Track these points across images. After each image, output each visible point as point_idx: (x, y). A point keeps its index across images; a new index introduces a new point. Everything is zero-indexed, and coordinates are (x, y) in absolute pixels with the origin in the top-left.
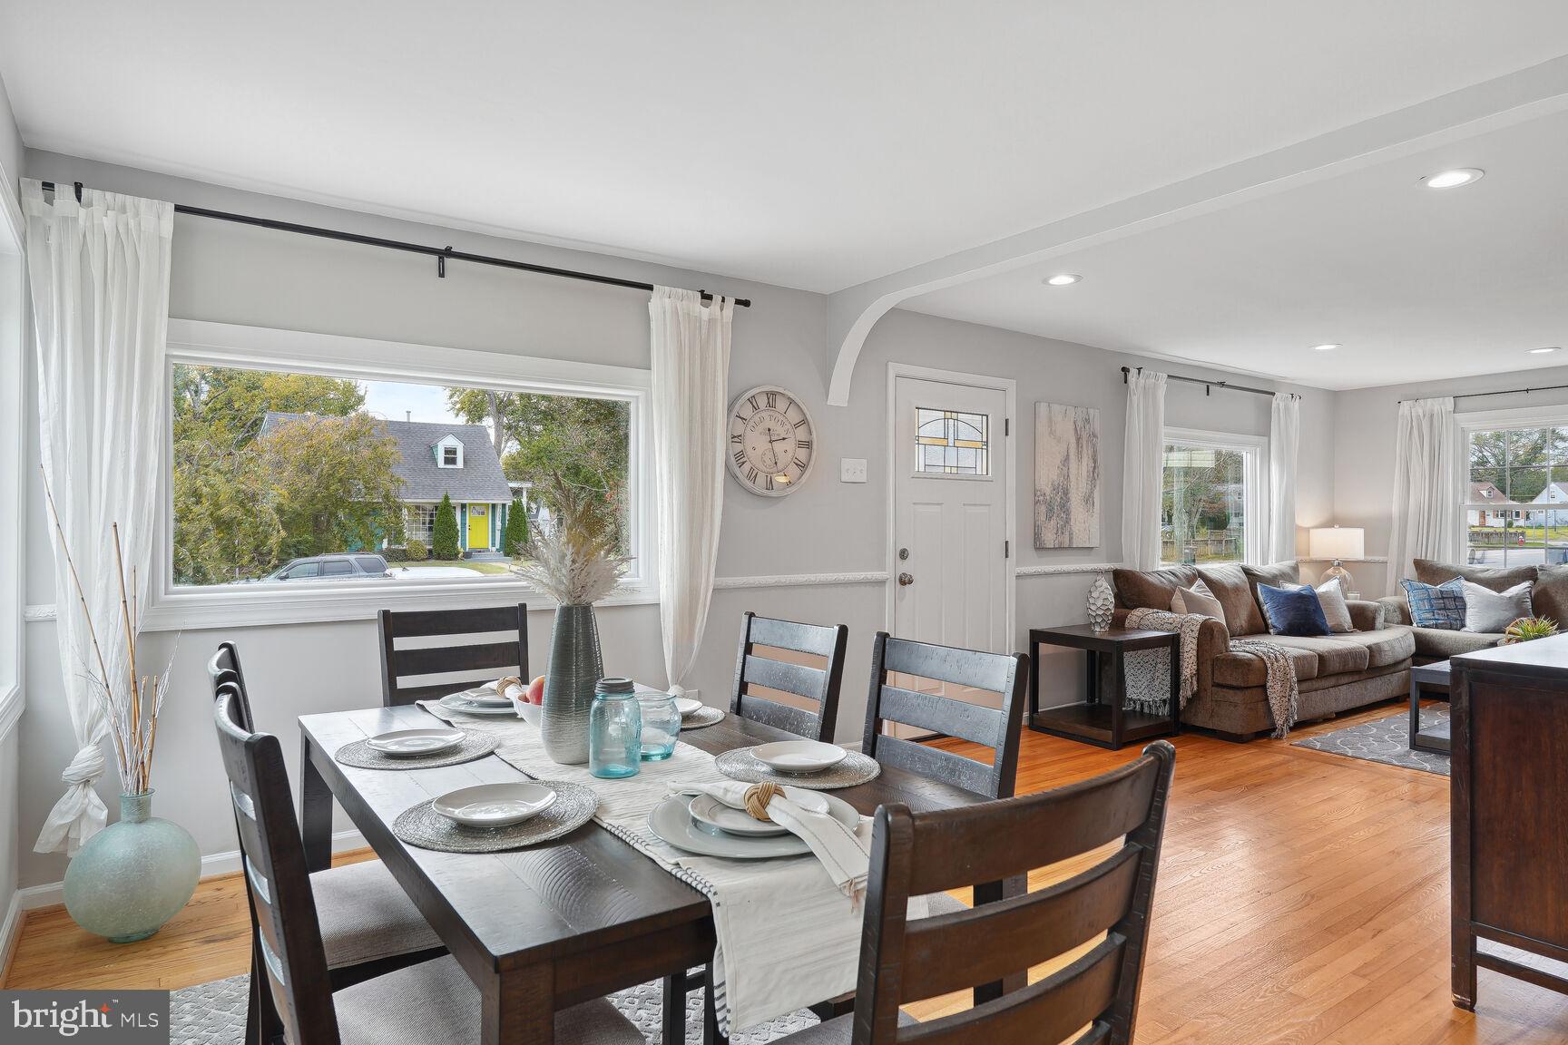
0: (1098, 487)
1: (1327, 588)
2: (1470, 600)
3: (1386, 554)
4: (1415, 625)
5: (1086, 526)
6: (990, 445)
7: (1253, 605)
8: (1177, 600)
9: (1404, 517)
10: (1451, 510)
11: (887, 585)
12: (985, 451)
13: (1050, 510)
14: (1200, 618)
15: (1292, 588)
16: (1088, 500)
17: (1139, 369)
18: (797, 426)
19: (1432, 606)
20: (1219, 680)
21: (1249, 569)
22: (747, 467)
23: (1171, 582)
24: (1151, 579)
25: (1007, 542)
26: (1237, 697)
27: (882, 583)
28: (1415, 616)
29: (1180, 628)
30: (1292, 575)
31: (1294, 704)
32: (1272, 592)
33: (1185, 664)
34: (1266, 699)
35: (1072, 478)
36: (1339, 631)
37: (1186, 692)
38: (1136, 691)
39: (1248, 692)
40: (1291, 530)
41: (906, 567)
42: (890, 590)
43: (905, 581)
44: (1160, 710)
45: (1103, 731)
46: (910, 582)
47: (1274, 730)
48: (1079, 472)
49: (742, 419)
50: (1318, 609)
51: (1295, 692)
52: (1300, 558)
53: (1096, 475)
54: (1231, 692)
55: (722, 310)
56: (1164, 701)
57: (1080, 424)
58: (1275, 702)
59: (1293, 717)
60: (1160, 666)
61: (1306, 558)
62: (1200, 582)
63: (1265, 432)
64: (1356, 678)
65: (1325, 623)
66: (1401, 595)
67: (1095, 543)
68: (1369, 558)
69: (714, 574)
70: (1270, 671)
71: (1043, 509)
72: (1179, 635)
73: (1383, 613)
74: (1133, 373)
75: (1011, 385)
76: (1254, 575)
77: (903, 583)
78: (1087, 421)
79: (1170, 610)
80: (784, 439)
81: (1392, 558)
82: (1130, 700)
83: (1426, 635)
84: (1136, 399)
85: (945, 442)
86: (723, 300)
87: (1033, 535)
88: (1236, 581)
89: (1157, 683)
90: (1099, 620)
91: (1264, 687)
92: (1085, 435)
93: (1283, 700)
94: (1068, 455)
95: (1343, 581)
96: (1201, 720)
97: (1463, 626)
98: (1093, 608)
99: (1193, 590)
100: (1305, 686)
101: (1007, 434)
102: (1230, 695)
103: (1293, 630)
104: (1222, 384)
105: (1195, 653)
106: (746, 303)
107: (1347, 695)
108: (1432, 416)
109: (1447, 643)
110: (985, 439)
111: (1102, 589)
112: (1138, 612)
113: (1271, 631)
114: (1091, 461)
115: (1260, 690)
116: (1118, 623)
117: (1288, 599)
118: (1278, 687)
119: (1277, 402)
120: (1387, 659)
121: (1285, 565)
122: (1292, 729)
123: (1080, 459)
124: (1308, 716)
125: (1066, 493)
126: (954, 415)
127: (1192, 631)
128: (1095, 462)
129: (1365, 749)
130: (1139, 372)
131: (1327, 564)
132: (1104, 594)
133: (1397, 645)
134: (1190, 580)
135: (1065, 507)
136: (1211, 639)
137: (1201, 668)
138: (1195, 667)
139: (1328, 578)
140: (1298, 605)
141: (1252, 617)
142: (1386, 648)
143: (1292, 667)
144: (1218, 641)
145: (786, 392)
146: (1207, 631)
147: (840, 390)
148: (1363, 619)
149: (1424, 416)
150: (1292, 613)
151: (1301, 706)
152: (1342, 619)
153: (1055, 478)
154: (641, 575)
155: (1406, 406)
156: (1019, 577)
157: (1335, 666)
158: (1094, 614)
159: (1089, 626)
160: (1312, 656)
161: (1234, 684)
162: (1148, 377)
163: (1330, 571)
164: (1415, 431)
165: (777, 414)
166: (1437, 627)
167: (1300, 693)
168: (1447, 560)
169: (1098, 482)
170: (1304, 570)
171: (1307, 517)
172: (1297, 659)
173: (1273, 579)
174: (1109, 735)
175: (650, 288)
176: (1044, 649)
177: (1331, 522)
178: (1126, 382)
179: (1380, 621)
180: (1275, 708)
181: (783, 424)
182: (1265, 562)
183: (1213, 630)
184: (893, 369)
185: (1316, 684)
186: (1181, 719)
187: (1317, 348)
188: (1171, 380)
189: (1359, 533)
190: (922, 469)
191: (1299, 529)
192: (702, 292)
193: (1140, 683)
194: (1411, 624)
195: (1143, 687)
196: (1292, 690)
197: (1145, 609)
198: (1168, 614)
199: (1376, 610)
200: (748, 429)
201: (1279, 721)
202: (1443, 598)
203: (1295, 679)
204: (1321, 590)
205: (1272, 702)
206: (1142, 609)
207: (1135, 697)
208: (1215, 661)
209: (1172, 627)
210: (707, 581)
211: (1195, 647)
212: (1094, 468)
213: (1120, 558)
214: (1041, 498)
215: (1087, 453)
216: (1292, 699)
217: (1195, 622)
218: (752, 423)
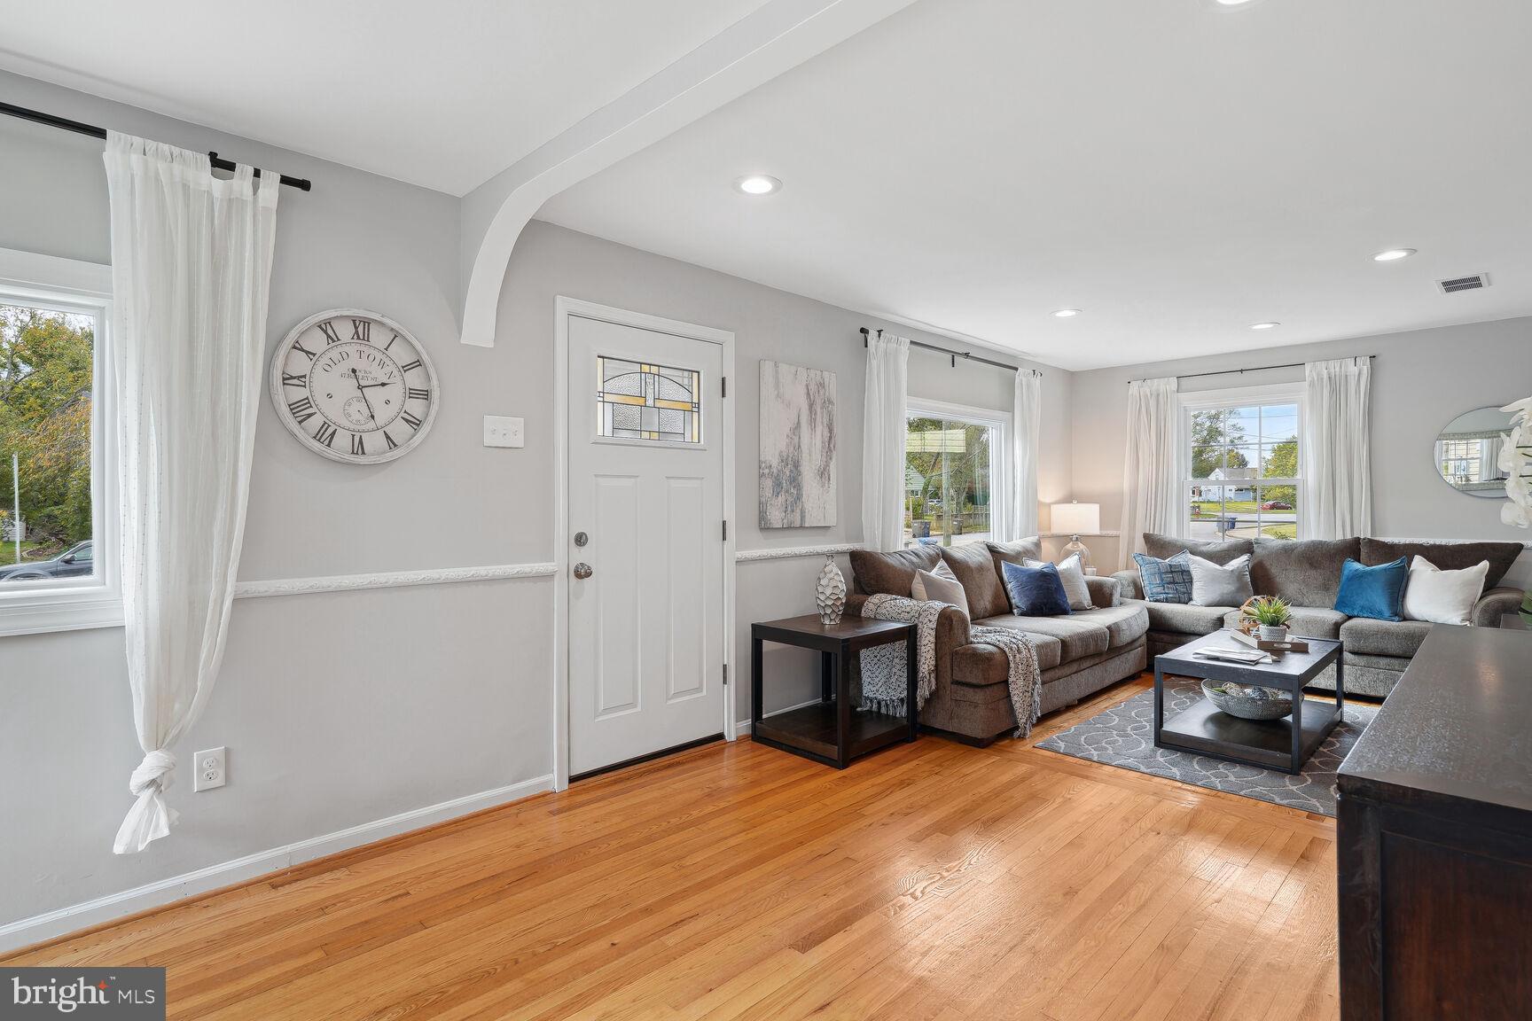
0: (834, 459)
1: (1067, 565)
2: (1196, 574)
3: (1118, 528)
4: (1147, 599)
5: (820, 502)
6: (702, 406)
7: (997, 584)
8: (918, 586)
9: (1134, 492)
10: (1175, 486)
11: (556, 578)
12: (695, 415)
13: (778, 485)
14: (939, 605)
15: (1036, 565)
16: (823, 473)
17: (880, 331)
18: (406, 368)
19: (1162, 580)
20: (958, 677)
21: (993, 547)
22: (315, 423)
23: (912, 563)
24: (891, 561)
25: (724, 523)
26: (978, 697)
27: (549, 577)
28: (1147, 590)
29: (918, 618)
30: (1033, 553)
31: (1037, 699)
32: (1016, 569)
33: (923, 660)
34: (1009, 696)
35: (804, 447)
36: (1078, 610)
37: (923, 692)
38: (873, 689)
39: (988, 691)
40: (1034, 507)
41: (581, 556)
42: (559, 587)
43: (582, 573)
44: (898, 710)
45: (829, 747)
46: (588, 574)
47: (1017, 728)
48: (812, 444)
49: (307, 353)
50: (1059, 588)
51: (1038, 686)
52: (1042, 533)
53: (832, 446)
54: (971, 690)
55: (256, 188)
56: (902, 700)
57: (813, 387)
58: (1016, 698)
59: (1036, 714)
60: (896, 660)
61: (1047, 533)
62: (942, 563)
63: (1009, 408)
64: (1097, 660)
65: (1066, 602)
66: (1132, 568)
67: (831, 521)
68: (1104, 533)
69: (235, 578)
70: (1012, 665)
71: (768, 483)
72: (916, 626)
73: (1119, 589)
74: (872, 335)
75: (729, 338)
76: (999, 553)
77: (579, 575)
78: (821, 385)
79: (910, 596)
80: (383, 385)
81: (1124, 532)
82: (867, 698)
83: (1158, 611)
84: (875, 364)
85: (641, 401)
86: (257, 173)
87: (757, 513)
88: (980, 559)
89: (893, 680)
90: (829, 611)
91: (1006, 682)
92: (817, 401)
93: (1024, 695)
94: (799, 423)
95: (1082, 555)
96: (939, 722)
97: (1190, 599)
98: (822, 597)
99: (934, 573)
100: (1049, 675)
101: (723, 395)
102: (970, 694)
103: (1037, 610)
104: (967, 355)
105: (933, 646)
106: (305, 185)
107: (1089, 679)
108: (1158, 395)
109: (1179, 618)
110: (695, 400)
111: (832, 575)
112: (876, 599)
113: (1015, 611)
114: (826, 430)
115: (1002, 687)
116: (852, 612)
117: (1030, 577)
118: (1021, 683)
119: (1021, 377)
120: (1125, 638)
121: (1028, 542)
122: (1034, 725)
123: (813, 429)
124: (1051, 708)
125: (797, 465)
126: (655, 370)
127: (930, 621)
128: (831, 431)
129: (1110, 751)
130: (879, 336)
131: (1067, 538)
132: (836, 582)
133: (1133, 623)
134: (933, 561)
135: (795, 481)
136: (950, 631)
137: (939, 662)
138: (934, 663)
139: (1068, 554)
140: (1040, 583)
141: (996, 597)
142: (1125, 627)
143: (1035, 658)
144: (958, 631)
145: (386, 320)
146: (947, 622)
147: (479, 325)
148: (1101, 597)
149: (1151, 395)
150: (1035, 592)
151: (1044, 697)
152: (1082, 597)
153: (784, 448)
154: (107, 582)
155: (1135, 385)
156: (738, 562)
157: (1076, 651)
158: (823, 604)
159: (816, 618)
160: (1054, 643)
161: (974, 681)
162: (889, 341)
163: (1069, 546)
164: (1143, 409)
165: (372, 351)
166: (1167, 601)
167: (1043, 683)
168: (1172, 534)
169: (834, 454)
170: (1046, 546)
171: (1047, 494)
172: (1041, 648)
173: (1016, 557)
174: (834, 751)
175: (101, 133)
176: (767, 645)
177: (1069, 499)
178: (866, 346)
179: (1116, 598)
180: (1017, 706)
181: (382, 364)
182: (1010, 538)
183: (952, 621)
184: (563, 305)
185: (1058, 673)
186: (920, 720)
187: (1059, 314)
188: (914, 347)
189: (1096, 507)
190: (608, 432)
191: (1040, 504)
192: (213, 156)
193: (877, 680)
194: (1144, 598)
195: (880, 684)
196: (1035, 683)
197: (883, 595)
198: (906, 601)
199: (1113, 586)
200: (319, 369)
201: (1022, 719)
202: (1172, 572)
203: (1038, 671)
204: (1063, 566)
205: (1015, 698)
206: (878, 596)
207: (871, 695)
208: (954, 654)
209: (909, 616)
210: (223, 587)
211: (933, 640)
212: (830, 438)
213: (860, 538)
214: (766, 471)
215: (821, 419)
216: (1035, 694)
217: (932, 611)
218: (325, 360)
